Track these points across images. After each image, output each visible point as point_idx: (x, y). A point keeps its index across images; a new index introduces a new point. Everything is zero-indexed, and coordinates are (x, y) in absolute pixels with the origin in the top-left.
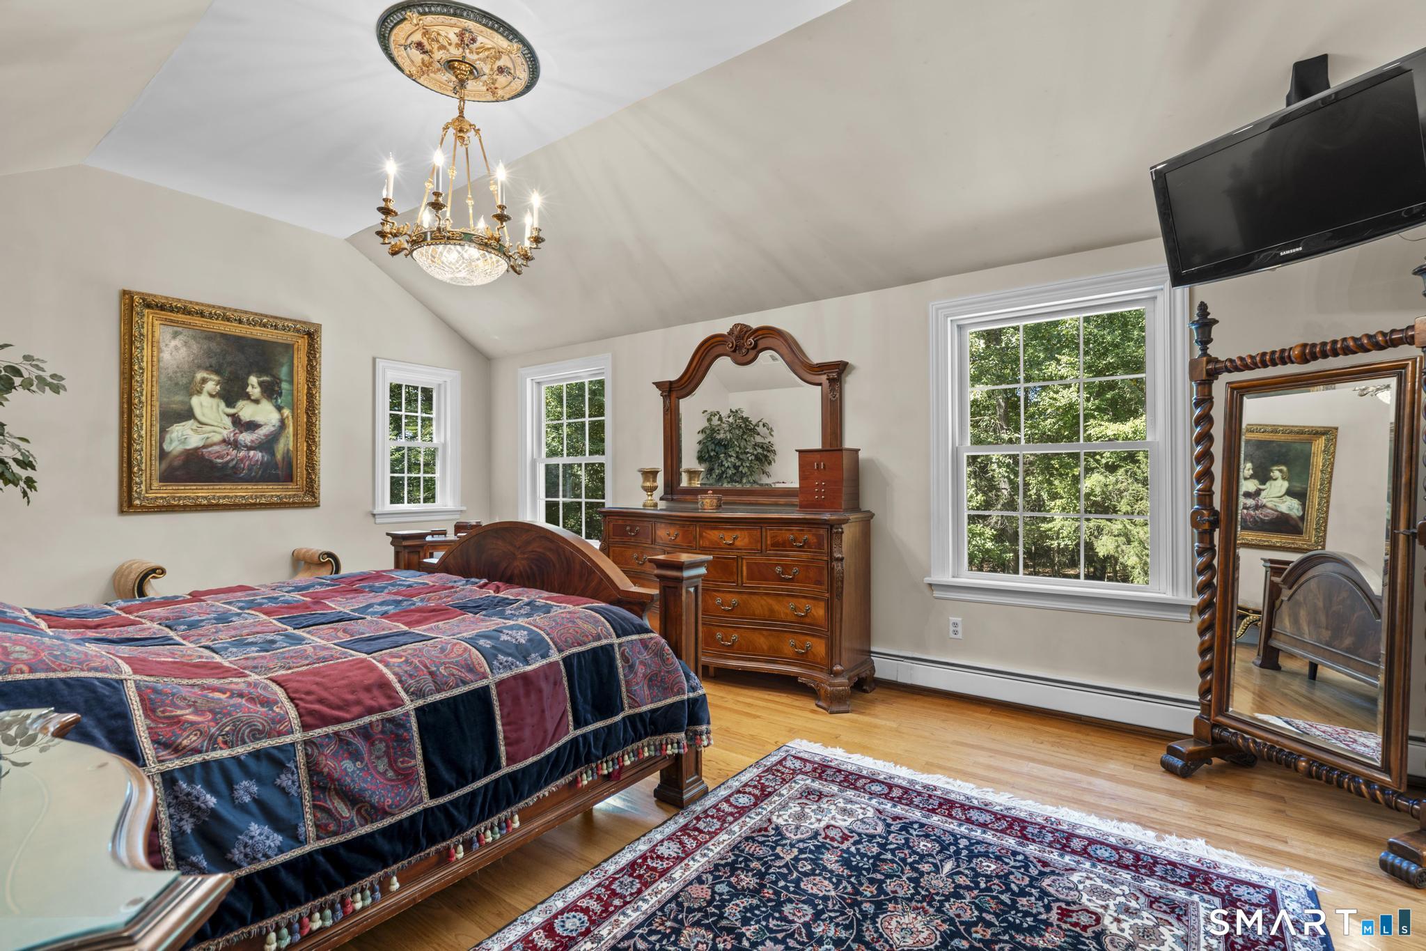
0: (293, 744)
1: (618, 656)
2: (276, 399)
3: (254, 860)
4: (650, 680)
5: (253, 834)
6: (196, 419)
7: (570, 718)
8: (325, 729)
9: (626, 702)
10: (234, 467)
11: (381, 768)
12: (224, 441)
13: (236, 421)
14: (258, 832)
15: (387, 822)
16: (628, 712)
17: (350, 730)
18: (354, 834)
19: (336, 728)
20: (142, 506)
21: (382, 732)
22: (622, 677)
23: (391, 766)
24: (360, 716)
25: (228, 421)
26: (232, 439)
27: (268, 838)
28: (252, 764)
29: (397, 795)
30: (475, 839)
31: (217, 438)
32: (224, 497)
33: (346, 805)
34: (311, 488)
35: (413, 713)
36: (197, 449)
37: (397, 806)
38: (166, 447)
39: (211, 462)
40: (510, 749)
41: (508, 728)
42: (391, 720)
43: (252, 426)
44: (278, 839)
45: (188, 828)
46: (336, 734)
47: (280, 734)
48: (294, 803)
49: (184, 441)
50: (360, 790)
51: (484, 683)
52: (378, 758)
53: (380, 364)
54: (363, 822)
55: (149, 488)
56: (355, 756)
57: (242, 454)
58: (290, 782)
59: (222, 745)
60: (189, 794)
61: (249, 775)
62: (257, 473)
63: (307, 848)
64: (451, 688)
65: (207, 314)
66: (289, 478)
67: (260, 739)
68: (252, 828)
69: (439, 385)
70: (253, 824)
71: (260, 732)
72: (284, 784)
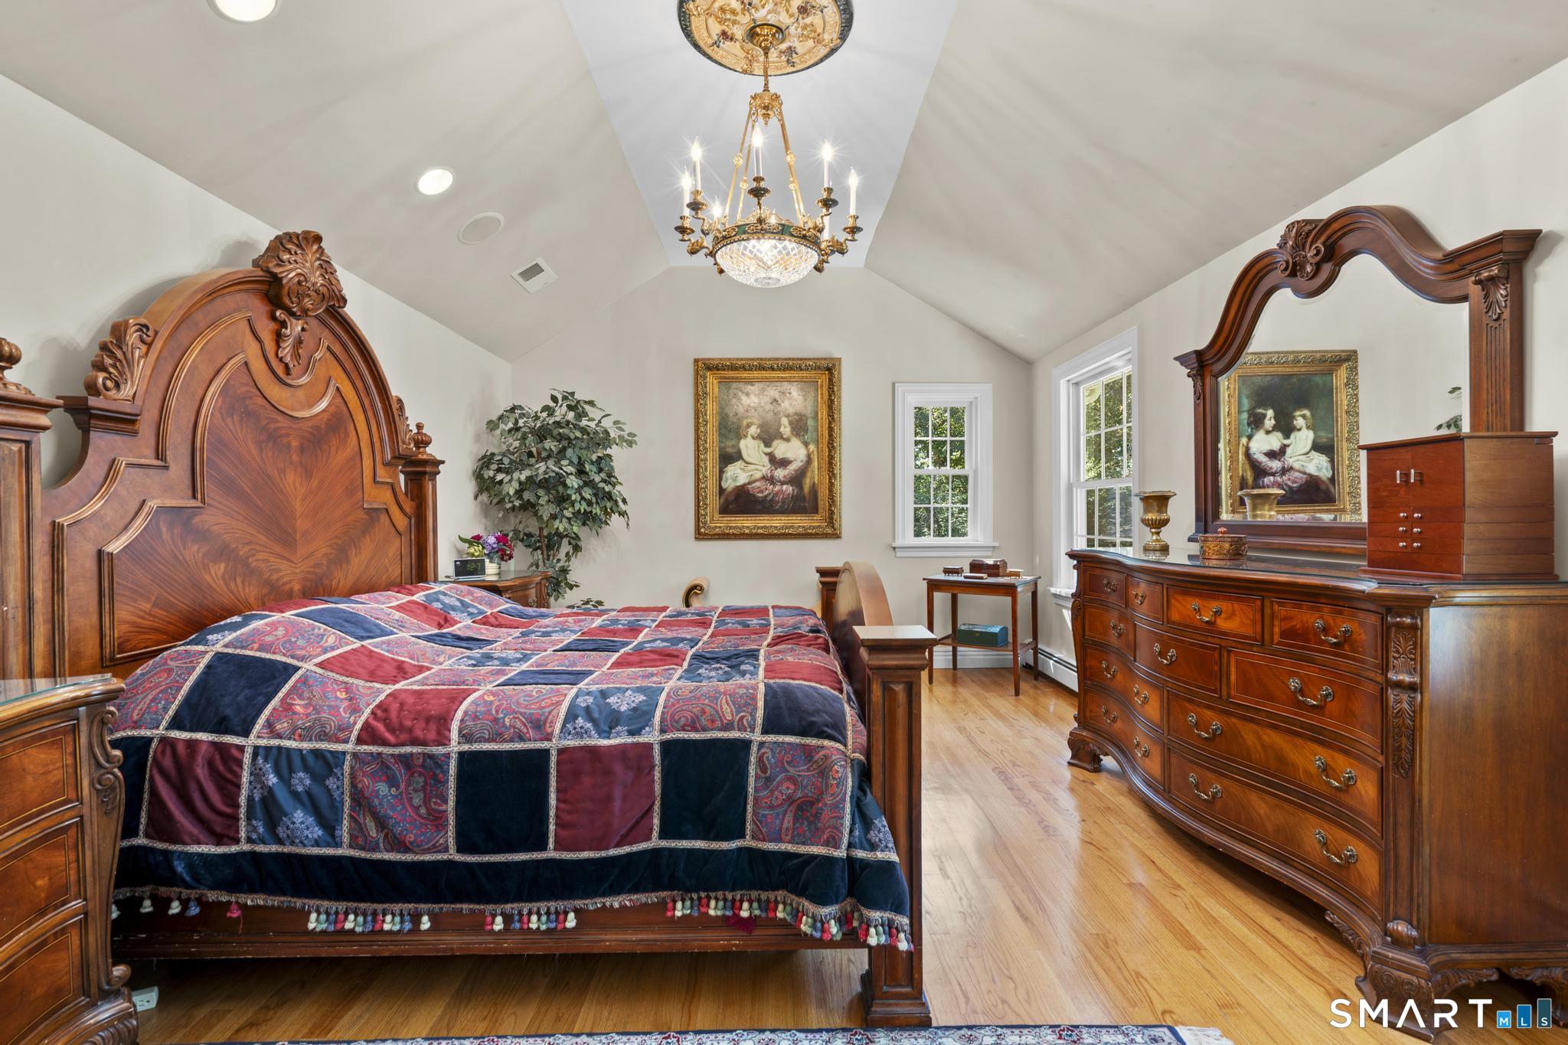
0: (344, 753)
1: (753, 759)
2: (803, 435)
3: (293, 843)
4: (800, 808)
5: (295, 820)
6: (743, 459)
7: (656, 821)
8: (371, 747)
9: (749, 826)
10: (771, 500)
11: (416, 802)
12: (763, 478)
13: (772, 459)
14: (300, 820)
15: (409, 857)
16: (748, 842)
17: (392, 755)
18: (377, 856)
19: (380, 749)
20: (706, 534)
21: (423, 766)
22: (751, 790)
23: (425, 803)
24: (403, 744)
25: (766, 459)
26: (769, 475)
27: (308, 828)
28: (311, 759)
29: (425, 834)
30: (516, 918)
31: (758, 475)
32: (762, 528)
33: (376, 825)
34: (831, 519)
35: (454, 756)
36: (744, 485)
37: (418, 846)
38: (724, 485)
39: (754, 496)
40: (562, 833)
41: (562, 805)
42: (431, 757)
43: (784, 463)
44: (318, 832)
45: (257, 798)
46: (380, 754)
47: (338, 741)
48: (336, 808)
49: (735, 479)
50: (384, 815)
51: (545, 745)
52: (416, 790)
53: (899, 388)
54: (389, 848)
55: (712, 519)
56: (392, 782)
57: (777, 488)
58: (335, 787)
59: (296, 737)
60: (260, 769)
61: (307, 769)
62: (789, 505)
63: (339, 852)
64: (505, 741)
65: (747, 367)
66: (815, 510)
67: (321, 740)
68: (295, 815)
69: (971, 403)
70: (299, 811)
71: (326, 734)
72: (330, 787)
